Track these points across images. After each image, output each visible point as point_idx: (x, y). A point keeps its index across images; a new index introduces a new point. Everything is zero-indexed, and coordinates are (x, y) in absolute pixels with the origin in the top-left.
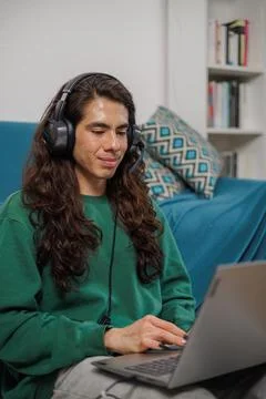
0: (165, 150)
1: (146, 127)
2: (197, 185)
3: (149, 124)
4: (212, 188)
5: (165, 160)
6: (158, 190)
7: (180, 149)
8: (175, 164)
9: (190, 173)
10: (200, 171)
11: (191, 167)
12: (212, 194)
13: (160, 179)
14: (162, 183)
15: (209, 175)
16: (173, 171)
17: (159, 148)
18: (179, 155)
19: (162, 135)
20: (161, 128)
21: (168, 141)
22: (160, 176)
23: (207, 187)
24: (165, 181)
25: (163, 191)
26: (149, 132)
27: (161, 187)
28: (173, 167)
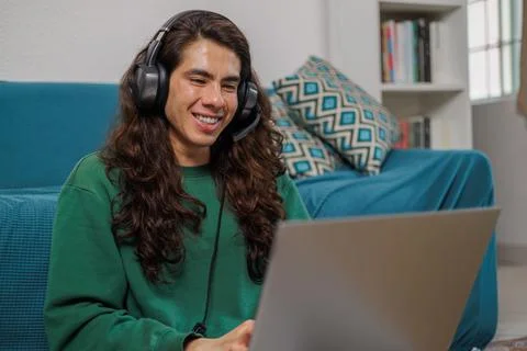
0: (312, 113)
1: (284, 83)
2: (356, 158)
3: (288, 79)
4: (378, 163)
5: (313, 126)
6: (303, 167)
7: (333, 112)
8: (325, 132)
9: (347, 143)
10: (359, 140)
11: (348, 134)
12: (377, 171)
13: (307, 152)
14: (308, 157)
15: (373, 145)
16: (324, 141)
17: (303, 112)
18: (330, 119)
19: (306, 94)
20: (306, 84)
21: (316, 100)
22: (305, 147)
23: (371, 162)
24: (312, 155)
25: (310, 169)
26: (289, 89)
27: (307, 162)
28: (323, 136)
